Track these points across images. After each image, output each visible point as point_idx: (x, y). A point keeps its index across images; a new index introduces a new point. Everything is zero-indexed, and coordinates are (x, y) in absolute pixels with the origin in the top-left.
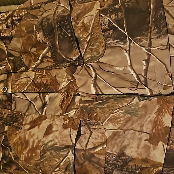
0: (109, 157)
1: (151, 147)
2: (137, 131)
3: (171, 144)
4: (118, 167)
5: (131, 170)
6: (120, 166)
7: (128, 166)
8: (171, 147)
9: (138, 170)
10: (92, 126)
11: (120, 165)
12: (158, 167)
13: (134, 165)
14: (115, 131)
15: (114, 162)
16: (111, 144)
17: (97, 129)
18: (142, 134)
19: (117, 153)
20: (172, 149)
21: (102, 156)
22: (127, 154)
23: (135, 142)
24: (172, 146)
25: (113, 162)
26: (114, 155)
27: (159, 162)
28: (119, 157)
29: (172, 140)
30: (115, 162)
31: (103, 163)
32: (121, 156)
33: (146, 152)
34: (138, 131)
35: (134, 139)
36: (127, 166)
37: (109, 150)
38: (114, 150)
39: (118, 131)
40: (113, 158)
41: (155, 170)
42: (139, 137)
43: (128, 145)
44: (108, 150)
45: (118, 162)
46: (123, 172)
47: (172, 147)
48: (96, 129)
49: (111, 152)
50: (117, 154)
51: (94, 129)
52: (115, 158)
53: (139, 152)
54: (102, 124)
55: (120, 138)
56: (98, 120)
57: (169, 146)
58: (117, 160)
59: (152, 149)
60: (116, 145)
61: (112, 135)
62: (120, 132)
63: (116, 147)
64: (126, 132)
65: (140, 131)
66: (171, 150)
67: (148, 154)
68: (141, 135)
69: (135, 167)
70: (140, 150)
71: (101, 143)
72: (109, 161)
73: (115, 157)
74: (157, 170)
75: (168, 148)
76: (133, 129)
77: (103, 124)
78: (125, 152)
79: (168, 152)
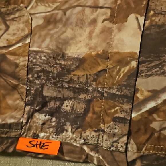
0: (35, 58)
1: (114, 29)
2: (87, 7)
3: (153, 16)
4: (53, 77)
5: (78, 86)
6: (55, 75)
7: (72, 76)
8: (152, 21)
9: (90, 85)
10: (9, 17)
11: (55, 72)
12: (128, 63)
13: (83, 76)
14: (48, 14)
15: (44, 66)
16: (40, 37)
17: (18, 19)
18: (96, 11)
19: (49, 49)
20: (154, 23)
21: (22, 59)
22: (70, 55)
23: (85, 31)
24: (153, 18)
25: (41, 66)
26: (45, 54)
27: (130, 53)
28: (54, 58)
29: (153, 10)
30: (47, 66)
31: (23, 73)
32: (59, 58)
33: (104, 41)
34: (90, 7)
35: (82, 24)
36: (70, 76)
37: (36, 45)
38: (44, 45)
39: (53, 14)
40: (41, 59)
41: (122, 70)
42: (92, 17)
43: (72, 39)
44: (33, 46)
45: (51, 66)
46: (62, 92)
47: (155, 20)
48: (15, 19)
49: (37, 49)
50: (50, 52)
51: (13, 19)
52: (45, 58)
53: (93, 45)
54: (26, 8)
55: (57, 29)
56: (19, 4)
57: (149, 21)
58: (50, 63)
59: (116, 31)
60: (49, 37)
61: (43, 24)
62: (57, 13)
63: (48, 41)
64: (68, 13)
65: (93, 5)
66: (153, 26)
67: (108, 43)
68: (96, 14)
69: (85, 79)
70: (94, 42)
71: (21, 38)
72: (35, 68)
73: (45, 56)
74: (127, 69)
75: (146, 25)
76: (81, 4)
77: (29, 8)
78: (67, 52)
79: (147, 32)
